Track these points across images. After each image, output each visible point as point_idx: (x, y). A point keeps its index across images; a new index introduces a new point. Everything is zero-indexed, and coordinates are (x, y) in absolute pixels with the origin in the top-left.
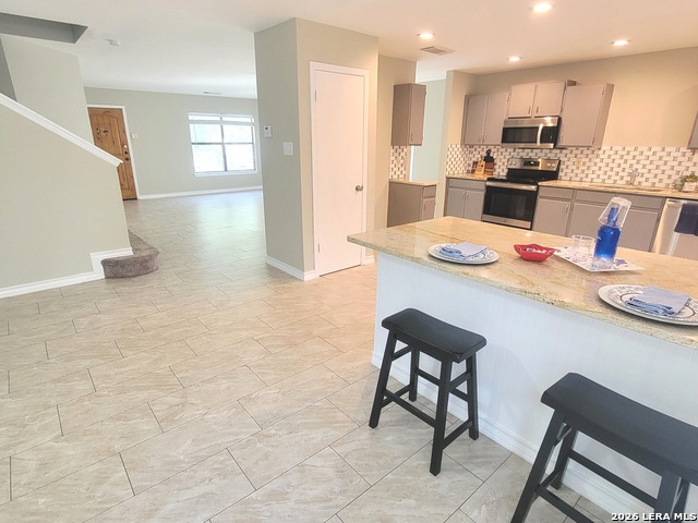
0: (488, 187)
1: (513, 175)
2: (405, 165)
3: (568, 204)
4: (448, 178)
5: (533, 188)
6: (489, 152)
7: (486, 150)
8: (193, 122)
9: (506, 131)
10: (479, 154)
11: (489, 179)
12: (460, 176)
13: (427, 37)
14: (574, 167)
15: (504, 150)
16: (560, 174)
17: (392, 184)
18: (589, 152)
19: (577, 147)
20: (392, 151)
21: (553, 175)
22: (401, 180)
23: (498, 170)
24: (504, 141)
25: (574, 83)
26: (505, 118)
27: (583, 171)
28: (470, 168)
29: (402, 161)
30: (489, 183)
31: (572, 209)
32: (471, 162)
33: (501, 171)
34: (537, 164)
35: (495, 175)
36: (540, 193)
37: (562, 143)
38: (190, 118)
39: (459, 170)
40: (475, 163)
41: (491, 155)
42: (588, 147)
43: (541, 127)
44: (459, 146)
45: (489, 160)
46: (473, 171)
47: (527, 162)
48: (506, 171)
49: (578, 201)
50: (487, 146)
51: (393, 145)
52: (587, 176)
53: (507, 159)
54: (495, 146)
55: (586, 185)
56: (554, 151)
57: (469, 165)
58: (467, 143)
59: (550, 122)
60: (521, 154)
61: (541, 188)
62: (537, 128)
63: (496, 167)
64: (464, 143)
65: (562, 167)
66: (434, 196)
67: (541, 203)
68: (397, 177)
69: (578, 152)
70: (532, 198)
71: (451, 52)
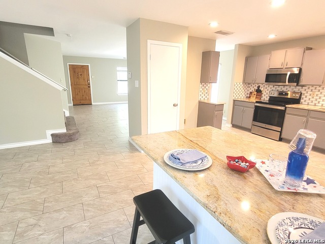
0: (256, 107)
1: (273, 100)
2: (208, 93)
3: (304, 119)
4: (234, 100)
5: (283, 108)
6: (259, 87)
7: (257, 86)
8: (119, 71)
9: (268, 76)
10: (253, 88)
11: (257, 102)
12: (242, 99)
13: (214, 25)
14: (311, 97)
15: (267, 86)
16: (302, 101)
17: (200, 103)
18: (320, 88)
19: (313, 86)
20: (201, 86)
21: (297, 101)
22: (206, 101)
23: (264, 97)
24: (267, 81)
25: (311, 49)
26: (267, 68)
27: (316, 100)
28: (248, 96)
29: (206, 91)
30: (256, 104)
31: (307, 122)
32: (249, 92)
33: (265, 97)
34: (287, 94)
35: (262, 100)
36: (287, 112)
37: (302, 83)
38: (117, 69)
39: (242, 96)
40: (251, 93)
41: (260, 89)
42: (320, 86)
43: (289, 73)
44: (241, 84)
45: (259, 91)
46: (250, 97)
47: (281, 93)
48: (269, 97)
49: (311, 117)
50: (258, 84)
51: (201, 83)
52: (319, 102)
53: (269, 91)
54: (262, 84)
55: (317, 108)
56: (298, 87)
57: (248, 94)
58: (246, 82)
59: (296, 71)
60: (278, 89)
61: (287, 109)
62: (287, 74)
63: (262, 95)
64: (245, 82)
65: (302, 96)
66: (222, 110)
67: (287, 117)
68: (204, 99)
69: (313, 88)
70: (282, 114)
71: (233, 33)
